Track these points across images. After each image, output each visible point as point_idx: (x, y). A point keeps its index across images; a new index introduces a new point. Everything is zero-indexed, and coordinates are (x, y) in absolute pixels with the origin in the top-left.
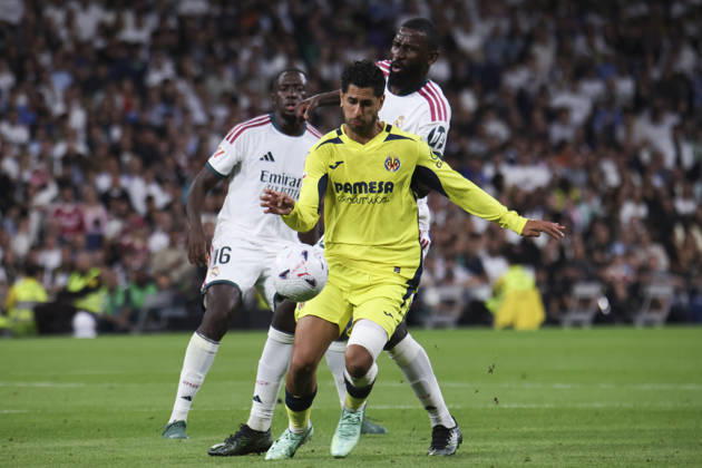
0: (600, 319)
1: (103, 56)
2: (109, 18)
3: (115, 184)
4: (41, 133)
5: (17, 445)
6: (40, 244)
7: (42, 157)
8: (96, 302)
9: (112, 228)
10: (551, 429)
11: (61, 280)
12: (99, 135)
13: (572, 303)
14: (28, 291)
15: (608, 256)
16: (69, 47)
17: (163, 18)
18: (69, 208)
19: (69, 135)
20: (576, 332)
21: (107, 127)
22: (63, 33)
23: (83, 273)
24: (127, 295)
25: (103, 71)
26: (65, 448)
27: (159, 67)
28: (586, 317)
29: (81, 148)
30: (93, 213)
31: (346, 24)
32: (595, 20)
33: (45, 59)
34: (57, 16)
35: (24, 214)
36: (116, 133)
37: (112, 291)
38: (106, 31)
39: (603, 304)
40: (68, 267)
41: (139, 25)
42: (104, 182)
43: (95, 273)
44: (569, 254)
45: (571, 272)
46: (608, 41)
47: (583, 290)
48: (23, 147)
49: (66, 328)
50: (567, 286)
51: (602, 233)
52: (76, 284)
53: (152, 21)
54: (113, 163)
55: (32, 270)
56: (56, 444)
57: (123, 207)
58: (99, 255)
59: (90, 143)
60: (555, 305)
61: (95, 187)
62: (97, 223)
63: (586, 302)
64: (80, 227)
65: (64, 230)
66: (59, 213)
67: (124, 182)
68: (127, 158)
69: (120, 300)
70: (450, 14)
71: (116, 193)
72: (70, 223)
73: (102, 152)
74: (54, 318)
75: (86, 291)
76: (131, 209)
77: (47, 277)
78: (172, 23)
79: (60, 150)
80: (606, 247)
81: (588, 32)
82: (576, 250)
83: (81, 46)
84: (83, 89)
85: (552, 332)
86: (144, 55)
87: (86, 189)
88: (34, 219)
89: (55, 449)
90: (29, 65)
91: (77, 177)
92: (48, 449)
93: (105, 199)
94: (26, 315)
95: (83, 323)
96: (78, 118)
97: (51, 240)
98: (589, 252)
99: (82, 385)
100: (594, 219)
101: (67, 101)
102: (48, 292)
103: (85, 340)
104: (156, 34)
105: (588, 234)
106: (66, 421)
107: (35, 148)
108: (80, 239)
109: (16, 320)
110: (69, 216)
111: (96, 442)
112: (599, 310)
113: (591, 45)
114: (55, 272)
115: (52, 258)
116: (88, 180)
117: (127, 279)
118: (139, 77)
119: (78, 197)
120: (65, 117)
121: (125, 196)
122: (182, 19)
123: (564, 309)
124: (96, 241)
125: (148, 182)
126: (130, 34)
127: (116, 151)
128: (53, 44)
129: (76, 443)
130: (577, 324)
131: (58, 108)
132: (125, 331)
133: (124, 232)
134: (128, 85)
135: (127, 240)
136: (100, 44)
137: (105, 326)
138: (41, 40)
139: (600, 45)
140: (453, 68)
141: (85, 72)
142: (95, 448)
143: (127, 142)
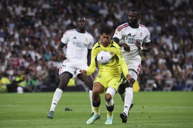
0: (154, 89)
1: (23, 19)
2: (24, 9)
3: (27, 53)
4: (7, 39)
5: (3, 121)
6: (8, 68)
7: (8, 46)
8: (23, 84)
9: (27, 64)
10: (142, 118)
11: (14, 78)
12: (22, 40)
13: (147, 85)
14: (5, 81)
15: (156, 73)
16: (14, 17)
17: (38, 9)
18: (15, 59)
19: (14, 40)
20: (148, 93)
21: (24, 38)
22: (12, 13)
23: (19, 76)
24: (31, 82)
25: (23, 23)
26: (16, 122)
27: (38, 22)
28: (151, 89)
29: (18, 43)
30: (22, 60)
31: (86, 11)
32: (151, 11)
33: (8, 20)
34: (10, 9)
35: (3, 61)
36: (27, 40)
37: (27, 81)
38: (23, 13)
39: (155, 85)
40: (15, 75)
41: (32, 11)
42: (24, 52)
43: (22, 76)
44: (146, 72)
45: (147, 77)
46: (154, 17)
47: (150, 82)
48: (3, 43)
49: (15, 91)
50: (145, 81)
51: (154, 67)
52: (18, 79)
53: (35, 10)
54: (26, 47)
55: (6, 75)
56: (13, 121)
57: (29, 59)
58: (23, 72)
59: (20, 42)
60: (142, 86)
61: (22, 54)
62: (23, 63)
63: (150, 85)
64: (18, 64)
65: (14, 65)
66: (12, 60)
67: (29, 52)
68: (30, 46)
69: (29, 83)
70: (113, 9)
71: (27, 55)
72: (16, 63)
73: (23, 44)
74: (12, 88)
75: (20, 81)
76: (31, 60)
77: (10, 77)
78: (41, 11)
79: (12, 44)
80: (155, 70)
81: (149, 14)
82: (147, 71)
83: (17, 16)
84: (18, 28)
85: (142, 93)
86: (33, 19)
87: (20, 54)
88: (6, 62)
89: (13, 122)
90: (3, 21)
91: (17, 51)
92: (11, 122)
93: (25, 57)
94: (5, 87)
95: (20, 89)
96: (17, 36)
97: (11, 68)
98: (151, 72)
99: (20, 106)
100: (152, 63)
101: (14, 31)
102: (10, 81)
103: (21, 94)
104: (36, 14)
105: (151, 67)
106: (16, 115)
107: (6, 43)
108: (18, 67)
109: (2, 88)
110: (15, 61)
111: (24, 121)
112: (154, 87)
113: (150, 17)
114: (12, 76)
115: (11, 72)
116: (20, 52)
117: (31, 78)
118: (33, 25)
119: (17, 56)
120: (13, 35)
121: (30, 56)
122: (43, 10)
123: (145, 86)
124: (23, 68)
125: (36, 52)
126: (30, 13)
127: (27, 44)
128: (10, 16)
129: (18, 121)
130: (148, 91)
131: (12, 33)
132: (31, 92)
133: (30, 66)
134: (29, 27)
135: (31, 68)
136: (22, 16)
137: (25, 90)
138: (6, 15)
139: (152, 17)
140: (114, 23)
141: (18, 23)
142: (24, 122)
143: (30, 42)
